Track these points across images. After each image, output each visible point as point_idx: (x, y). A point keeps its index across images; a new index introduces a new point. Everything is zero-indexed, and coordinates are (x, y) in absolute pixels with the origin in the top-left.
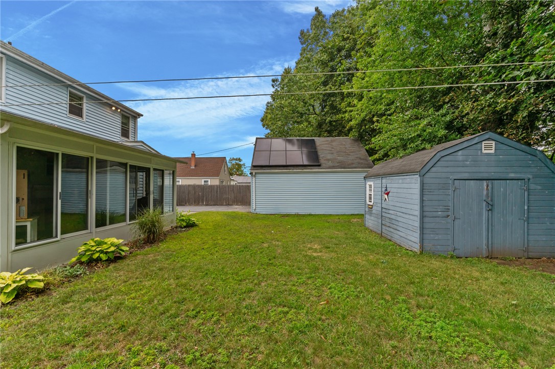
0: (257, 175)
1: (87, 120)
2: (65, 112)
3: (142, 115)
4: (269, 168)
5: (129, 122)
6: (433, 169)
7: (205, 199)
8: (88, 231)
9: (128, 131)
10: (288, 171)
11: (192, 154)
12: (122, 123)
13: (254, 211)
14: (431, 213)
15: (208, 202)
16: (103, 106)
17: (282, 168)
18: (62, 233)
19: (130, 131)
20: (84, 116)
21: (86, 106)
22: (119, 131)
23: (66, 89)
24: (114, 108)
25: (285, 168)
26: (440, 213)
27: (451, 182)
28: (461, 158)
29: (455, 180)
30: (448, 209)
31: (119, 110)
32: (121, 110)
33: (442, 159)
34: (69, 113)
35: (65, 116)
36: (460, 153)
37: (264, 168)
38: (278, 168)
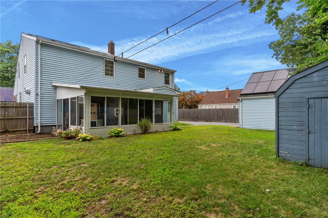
0: (243, 101)
1: (147, 79)
2: (137, 77)
3: (176, 71)
4: (252, 95)
5: (169, 76)
6: (288, 91)
7: (224, 118)
8: (119, 126)
9: (169, 81)
10: (267, 96)
11: (226, 88)
12: (165, 77)
13: (241, 126)
14: (286, 127)
15: (226, 120)
16: (155, 71)
17: (263, 95)
18: (107, 125)
19: (170, 80)
20: (145, 77)
21: (146, 72)
22: (163, 82)
23: (137, 67)
24: (159, 71)
25: (265, 94)
26: (295, 127)
27: (304, 100)
28: (316, 79)
29: (308, 98)
30: (304, 124)
31: (162, 71)
32: (164, 71)
33: (297, 82)
34: (139, 77)
35: (137, 79)
36: (315, 74)
37: (248, 96)
38: (259, 95)
